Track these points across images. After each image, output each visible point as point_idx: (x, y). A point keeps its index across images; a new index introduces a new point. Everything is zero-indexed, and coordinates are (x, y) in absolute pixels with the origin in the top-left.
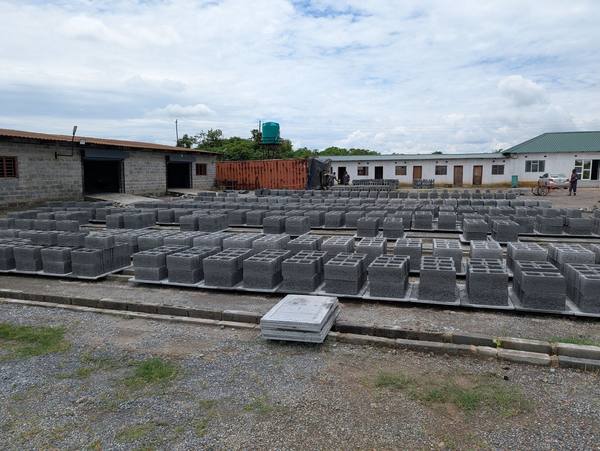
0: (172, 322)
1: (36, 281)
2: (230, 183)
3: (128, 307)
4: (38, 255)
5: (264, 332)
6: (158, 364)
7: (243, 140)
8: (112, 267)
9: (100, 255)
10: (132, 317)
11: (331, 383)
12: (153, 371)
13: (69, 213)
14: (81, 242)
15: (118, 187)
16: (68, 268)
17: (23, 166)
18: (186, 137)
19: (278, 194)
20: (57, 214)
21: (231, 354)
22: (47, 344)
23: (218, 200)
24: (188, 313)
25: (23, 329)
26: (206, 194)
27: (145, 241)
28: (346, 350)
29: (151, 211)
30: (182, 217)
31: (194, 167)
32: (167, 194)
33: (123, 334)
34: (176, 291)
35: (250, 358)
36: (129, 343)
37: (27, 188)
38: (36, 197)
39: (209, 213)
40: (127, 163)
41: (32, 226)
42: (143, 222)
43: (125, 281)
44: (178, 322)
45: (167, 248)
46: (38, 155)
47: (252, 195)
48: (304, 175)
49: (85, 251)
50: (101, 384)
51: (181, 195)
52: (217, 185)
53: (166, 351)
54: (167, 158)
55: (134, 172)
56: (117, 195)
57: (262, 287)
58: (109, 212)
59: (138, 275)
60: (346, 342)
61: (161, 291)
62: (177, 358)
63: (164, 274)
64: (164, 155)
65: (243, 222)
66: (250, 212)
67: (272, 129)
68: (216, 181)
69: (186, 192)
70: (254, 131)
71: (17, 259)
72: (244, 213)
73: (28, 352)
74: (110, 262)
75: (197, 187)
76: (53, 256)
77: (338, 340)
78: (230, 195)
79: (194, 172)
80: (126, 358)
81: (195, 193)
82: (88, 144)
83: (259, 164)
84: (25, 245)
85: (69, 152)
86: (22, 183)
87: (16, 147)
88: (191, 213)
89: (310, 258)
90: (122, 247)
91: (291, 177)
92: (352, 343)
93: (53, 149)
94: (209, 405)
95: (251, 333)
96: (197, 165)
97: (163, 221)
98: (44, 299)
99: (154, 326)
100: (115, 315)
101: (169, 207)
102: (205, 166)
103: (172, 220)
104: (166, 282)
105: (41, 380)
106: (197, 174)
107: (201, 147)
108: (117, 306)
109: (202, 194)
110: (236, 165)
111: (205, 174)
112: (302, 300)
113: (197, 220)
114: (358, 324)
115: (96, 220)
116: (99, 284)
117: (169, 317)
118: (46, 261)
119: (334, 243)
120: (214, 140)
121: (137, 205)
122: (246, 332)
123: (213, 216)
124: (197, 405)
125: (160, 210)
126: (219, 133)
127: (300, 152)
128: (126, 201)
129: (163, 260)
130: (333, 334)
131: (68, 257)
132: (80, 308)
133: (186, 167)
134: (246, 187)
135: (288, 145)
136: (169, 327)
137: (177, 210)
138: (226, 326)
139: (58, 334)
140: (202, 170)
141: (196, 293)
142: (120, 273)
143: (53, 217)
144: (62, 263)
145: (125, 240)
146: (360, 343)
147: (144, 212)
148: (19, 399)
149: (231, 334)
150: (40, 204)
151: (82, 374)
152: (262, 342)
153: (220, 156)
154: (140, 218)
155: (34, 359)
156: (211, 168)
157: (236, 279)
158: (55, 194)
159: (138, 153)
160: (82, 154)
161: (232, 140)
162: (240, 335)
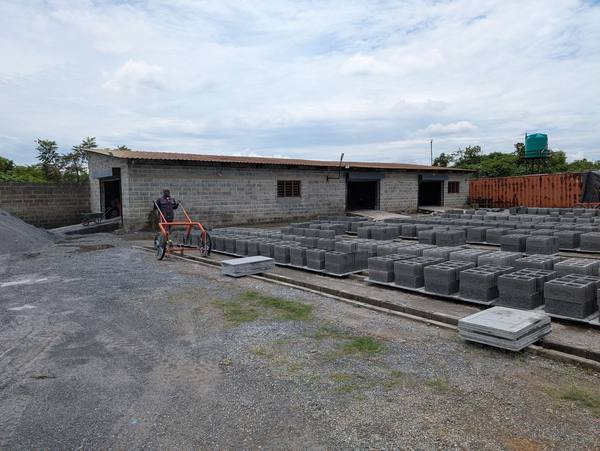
0: (388, 314)
1: (302, 273)
2: (484, 201)
3: (359, 299)
4: (304, 253)
5: (462, 332)
6: (369, 340)
7: (506, 155)
8: (354, 269)
9: (345, 257)
10: (359, 306)
11: (513, 385)
12: (366, 345)
13: (331, 225)
14: (333, 247)
15: (374, 204)
16: (323, 266)
17: (305, 188)
18: (443, 156)
19: (537, 213)
20: (323, 225)
21: (429, 345)
22: (300, 314)
23: (465, 217)
24: (404, 310)
25: (288, 303)
26: (453, 212)
27: (382, 249)
28: (545, 364)
29: (395, 226)
30: (421, 232)
31: (446, 186)
32: (418, 212)
33: (350, 316)
34: (400, 293)
35: (444, 351)
36: (353, 323)
37: (307, 206)
38: (311, 213)
39: (448, 229)
40: (383, 183)
41: (304, 234)
42: (387, 235)
43: (362, 281)
44: (394, 315)
45: (397, 256)
46: (314, 179)
47: (506, 213)
48: (577, 191)
49: (335, 253)
50: (328, 345)
51: (431, 212)
52: (469, 203)
53: (378, 333)
54: (420, 177)
55: (387, 191)
56: (373, 212)
57: (477, 299)
58: (362, 225)
59: (372, 276)
60: (547, 357)
61: (388, 291)
62: (385, 339)
63: (392, 278)
64: (416, 175)
65: (483, 239)
66: (490, 230)
67: (538, 141)
68: (469, 199)
69: (436, 209)
70: (518, 145)
71: (292, 256)
72: (484, 231)
73: (289, 318)
74: (353, 264)
75: (448, 205)
76: (314, 256)
77: (539, 354)
78: (479, 213)
79: (446, 190)
80: (348, 332)
81: (442, 210)
82: (351, 168)
83: (519, 179)
84: (297, 246)
85: (337, 176)
86: (303, 200)
87: (301, 173)
88: (431, 228)
89: (531, 275)
90: (363, 253)
91: (558, 194)
92: (554, 359)
93: (326, 173)
94: (400, 374)
95: (453, 333)
96: (449, 183)
97: (406, 235)
98: (304, 285)
99: (374, 315)
100: (347, 303)
101: (414, 222)
102: (458, 183)
103: (413, 235)
104: (392, 284)
105: (293, 334)
106: (449, 192)
107: (458, 164)
108: (351, 297)
109: (448, 212)
110: (491, 182)
111: (457, 191)
112: (509, 312)
113: (434, 235)
114: (570, 345)
115: (351, 232)
116: (343, 281)
117: (387, 310)
118: (309, 260)
119: (571, 265)
120: (472, 156)
121: (386, 221)
122: (448, 332)
123: (451, 232)
124: (390, 373)
125: (404, 225)
126: (478, 149)
127: (577, 164)
128: (378, 217)
129: (391, 266)
130: (534, 347)
131: (323, 257)
132: (325, 294)
133: (438, 185)
134: (501, 204)
135: (561, 157)
136: (386, 318)
137: (418, 226)
138: (431, 324)
139: (309, 309)
140: (454, 188)
141: (416, 297)
142: (360, 274)
143: (320, 228)
144: (318, 261)
145: (367, 248)
146: (563, 360)
147: (390, 226)
148: (280, 343)
149: (435, 331)
150: (314, 218)
151: (317, 337)
152: (460, 342)
153: (476, 173)
154: (385, 231)
155: (291, 322)
156: (465, 186)
157: (455, 289)
158: (325, 210)
159: (393, 174)
160: (347, 176)
161: (492, 156)
162: (443, 333)
